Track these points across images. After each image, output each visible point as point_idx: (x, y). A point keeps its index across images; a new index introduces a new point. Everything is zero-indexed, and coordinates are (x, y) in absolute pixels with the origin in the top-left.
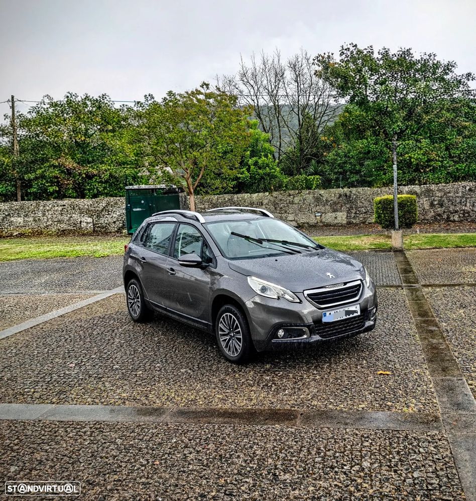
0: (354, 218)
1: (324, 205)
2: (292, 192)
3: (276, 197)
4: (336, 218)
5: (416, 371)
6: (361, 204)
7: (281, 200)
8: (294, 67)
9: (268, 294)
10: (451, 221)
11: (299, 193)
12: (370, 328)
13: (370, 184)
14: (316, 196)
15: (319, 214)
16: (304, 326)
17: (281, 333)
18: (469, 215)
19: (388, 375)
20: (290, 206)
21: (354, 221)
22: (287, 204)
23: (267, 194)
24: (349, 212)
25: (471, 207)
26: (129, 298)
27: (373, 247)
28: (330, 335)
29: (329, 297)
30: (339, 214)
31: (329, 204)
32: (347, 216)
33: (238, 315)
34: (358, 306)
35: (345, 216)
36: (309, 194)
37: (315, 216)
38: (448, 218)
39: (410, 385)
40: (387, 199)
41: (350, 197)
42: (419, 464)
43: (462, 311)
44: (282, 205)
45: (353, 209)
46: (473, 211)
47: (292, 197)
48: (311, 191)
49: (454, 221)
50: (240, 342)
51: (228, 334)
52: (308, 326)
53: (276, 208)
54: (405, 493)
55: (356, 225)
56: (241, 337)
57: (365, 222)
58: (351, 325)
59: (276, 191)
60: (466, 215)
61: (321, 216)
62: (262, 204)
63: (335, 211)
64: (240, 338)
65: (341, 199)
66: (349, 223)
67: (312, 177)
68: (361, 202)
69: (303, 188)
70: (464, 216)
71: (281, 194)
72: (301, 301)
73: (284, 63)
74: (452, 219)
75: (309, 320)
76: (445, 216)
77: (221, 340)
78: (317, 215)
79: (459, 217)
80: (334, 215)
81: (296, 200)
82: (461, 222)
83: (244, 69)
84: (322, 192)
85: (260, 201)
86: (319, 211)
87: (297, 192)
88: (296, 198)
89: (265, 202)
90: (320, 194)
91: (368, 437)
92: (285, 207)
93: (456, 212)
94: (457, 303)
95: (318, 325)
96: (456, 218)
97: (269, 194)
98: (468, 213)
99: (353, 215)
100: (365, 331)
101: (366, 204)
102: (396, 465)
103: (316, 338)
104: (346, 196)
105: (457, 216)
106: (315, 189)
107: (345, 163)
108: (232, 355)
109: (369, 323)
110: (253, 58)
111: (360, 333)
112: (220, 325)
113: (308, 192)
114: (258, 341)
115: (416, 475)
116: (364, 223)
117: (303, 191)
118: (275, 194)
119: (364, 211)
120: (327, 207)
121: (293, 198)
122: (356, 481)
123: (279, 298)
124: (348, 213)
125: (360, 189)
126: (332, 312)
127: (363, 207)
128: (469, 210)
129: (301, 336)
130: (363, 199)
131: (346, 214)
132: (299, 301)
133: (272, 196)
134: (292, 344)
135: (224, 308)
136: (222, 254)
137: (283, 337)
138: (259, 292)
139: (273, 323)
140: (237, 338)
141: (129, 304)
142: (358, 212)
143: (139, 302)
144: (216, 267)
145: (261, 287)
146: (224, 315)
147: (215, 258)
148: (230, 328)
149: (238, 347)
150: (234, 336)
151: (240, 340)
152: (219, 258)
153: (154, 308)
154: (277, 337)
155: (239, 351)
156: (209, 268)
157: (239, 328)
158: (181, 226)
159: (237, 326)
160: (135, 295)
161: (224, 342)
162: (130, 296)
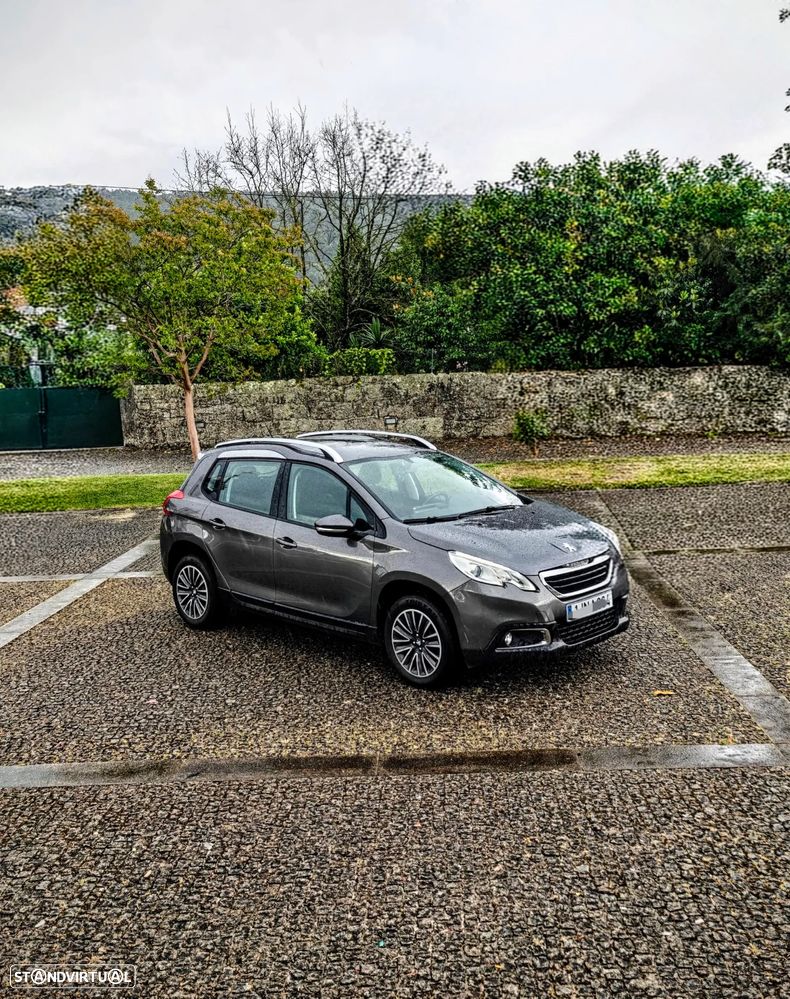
0: (458, 427)
1: (402, 404)
2: (340, 379)
3: (311, 389)
4: (424, 427)
5: (708, 688)
6: (470, 403)
7: (319, 394)
8: (332, 138)
9: (485, 578)
11: (354, 381)
12: (624, 627)
13: (485, 366)
14: (386, 386)
15: (393, 421)
16: (544, 626)
17: (508, 639)
19: (670, 695)
20: (338, 405)
21: (458, 434)
22: (331, 401)
23: (293, 382)
24: (447, 416)
26: (180, 588)
28: (575, 640)
29: (574, 580)
30: (430, 421)
31: (411, 401)
32: (445, 425)
33: (434, 611)
34: (610, 593)
35: (441, 425)
36: (373, 382)
37: (386, 424)
39: (712, 707)
41: (449, 389)
42: (781, 806)
43: (728, 595)
44: (321, 403)
45: (454, 412)
47: (340, 388)
48: (378, 378)
50: (438, 654)
51: (411, 641)
52: (549, 627)
53: (310, 409)
54: (780, 839)
55: (461, 440)
56: (440, 646)
57: (478, 434)
58: (599, 624)
59: (310, 377)
61: (396, 424)
62: (283, 402)
63: (422, 415)
64: (438, 649)
65: (433, 392)
66: (448, 437)
67: (380, 352)
68: (470, 399)
69: (361, 373)
71: (320, 383)
72: (537, 588)
73: (314, 130)
75: (549, 617)
77: (396, 652)
78: (388, 421)
80: (420, 422)
81: (351, 394)
83: (235, 139)
84: (398, 379)
85: (279, 395)
86: (393, 414)
87: (351, 378)
88: (348, 391)
89: (290, 397)
90: (394, 384)
91: (692, 778)
92: (327, 406)
94: (714, 582)
95: (562, 625)
97: (297, 382)
99: (455, 422)
100: (619, 631)
101: (479, 401)
102: (751, 809)
103: (561, 644)
104: (442, 387)
106: (383, 374)
107: (437, 325)
108: (419, 676)
109: (623, 620)
110: (250, 118)
111: (612, 634)
112: (394, 629)
113: (371, 379)
114: (466, 650)
115: (782, 818)
116: (475, 437)
117: (361, 377)
118: (307, 382)
119: (475, 415)
120: (408, 408)
121: (344, 391)
122: (709, 830)
123: (504, 585)
124: (445, 418)
125: (468, 375)
126: (579, 605)
127: (473, 408)
129: (539, 641)
130: (473, 394)
131: (442, 420)
132: (534, 589)
133: (302, 386)
134: (526, 653)
135: (403, 601)
136: (392, 516)
137: (512, 644)
138: (473, 577)
139: (498, 624)
140: (430, 649)
141: (179, 599)
142: (464, 417)
143: (204, 594)
144: (384, 536)
145: (474, 567)
146: (404, 612)
147: (380, 521)
148: (415, 633)
149: (432, 663)
150: (422, 645)
151: (436, 651)
152: (388, 522)
153: (243, 603)
154: (504, 644)
155: (435, 669)
156: (370, 538)
157: (434, 632)
158: (295, 467)
159: (431, 630)
160: (195, 582)
161: (402, 656)
162: (184, 585)
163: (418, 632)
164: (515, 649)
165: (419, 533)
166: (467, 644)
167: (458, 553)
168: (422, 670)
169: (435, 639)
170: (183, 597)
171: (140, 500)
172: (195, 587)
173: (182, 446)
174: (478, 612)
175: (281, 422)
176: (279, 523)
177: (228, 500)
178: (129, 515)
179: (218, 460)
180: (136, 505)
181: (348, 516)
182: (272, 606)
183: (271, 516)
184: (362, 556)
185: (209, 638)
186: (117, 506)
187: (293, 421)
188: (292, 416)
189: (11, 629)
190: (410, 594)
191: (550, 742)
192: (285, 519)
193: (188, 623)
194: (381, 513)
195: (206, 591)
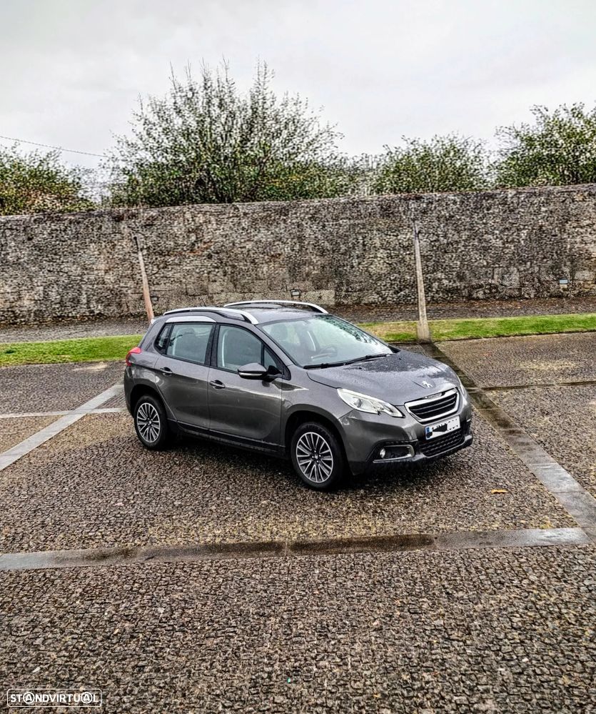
0: (345, 297)
1: (304, 280)
4: (320, 297)
5: (532, 487)
6: (354, 279)
9: (365, 408)
10: (473, 299)
12: (469, 443)
15: (297, 293)
16: (409, 443)
17: (383, 453)
18: (497, 290)
19: (503, 493)
20: (256, 282)
21: (345, 302)
22: (251, 279)
24: (338, 289)
25: (499, 280)
26: (139, 420)
27: (391, 339)
28: (433, 453)
29: (431, 409)
30: (325, 293)
31: (310, 278)
32: (336, 295)
33: (327, 433)
34: (458, 418)
35: (333, 296)
37: (292, 296)
38: (470, 295)
39: (534, 501)
42: (586, 574)
43: (546, 418)
44: (244, 281)
45: (343, 286)
46: (502, 285)
49: (478, 299)
50: (330, 465)
51: (311, 456)
52: (413, 444)
53: (235, 286)
54: (586, 599)
55: (348, 306)
56: (332, 459)
57: (360, 302)
58: (450, 441)
60: (494, 291)
61: (300, 295)
63: (318, 288)
64: (331, 461)
66: (338, 304)
68: (354, 276)
70: (491, 292)
72: (403, 415)
74: (475, 296)
75: (413, 437)
76: (465, 292)
77: (300, 464)
78: (294, 294)
79: (485, 293)
80: (317, 293)
82: (486, 300)
83: (177, 86)
86: (297, 288)
91: (520, 554)
92: (248, 283)
93: (481, 286)
94: (536, 409)
95: (423, 441)
96: (480, 294)
98: (496, 287)
99: (344, 293)
100: (465, 446)
101: (361, 278)
102: (563, 576)
103: (422, 456)
105: (482, 292)
108: (317, 482)
109: (467, 438)
110: (188, 70)
111: (460, 448)
112: (298, 447)
114: (351, 462)
115: (587, 582)
116: (358, 304)
119: (358, 287)
120: (308, 283)
122: (532, 592)
123: (379, 413)
124: (336, 290)
126: (435, 427)
127: (356, 282)
128: (497, 284)
129: (405, 454)
131: (333, 292)
132: (401, 416)
134: (396, 464)
135: (304, 426)
136: (295, 363)
137: (385, 457)
138: (356, 407)
139: (375, 442)
140: (325, 461)
141: (139, 428)
142: (350, 290)
143: (157, 424)
144: (289, 378)
145: (356, 400)
146: (305, 435)
147: (286, 367)
148: (313, 450)
149: (326, 471)
150: (319, 459)
151: (329, 463)
152: (292, 367)
153: (186, 430)
154: (379, 457)
155: (329, 476)
156: (279, 380)
157: (327, 449)
158: (223, 328)
160: (150, 415)
161: (304, 467)
162: (142, 417)
163: (316, 448)
164: (388, 460)
165: (315, 376)
166: (351, 458)
167: (343, 390)
168: (319, 478)
169: (328, 454)
170: (141, 426)
171: (111, 355)
172: (150, 419)
173: (141, 315)
174: (359, 433)
175: (214, 296)
176: (212, 370)
177: (174, 354)
178: (102, 366)
179: (166, 324)
180: (108, 359)
181: (262, 364)
182: (208, 432)
183: (205, 365)
184: (273, 393)
185: (161, 457)
186: (93, 360)
187: (223, 295)
189: (14, 452)
190: (308, 421)
191: (414, 528)
192: (216, 367)
193: (145, 445)
194: (287, 361)
195: (159, 422)
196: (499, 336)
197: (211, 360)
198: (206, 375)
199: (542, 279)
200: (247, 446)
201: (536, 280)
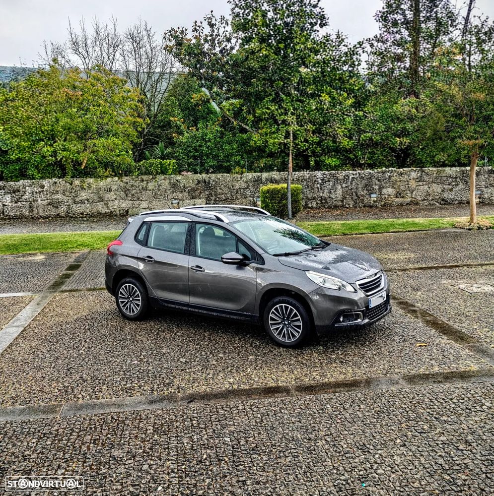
1: (182, 192)
2: (145, 177)
3: (127, 183)
4: (195, 205)
6: (221, 191)
7: (132, 186)
8: (132, 37)
10: (309, 208)
11: (153, 178)
13: (228, 170)
14: (172, 181)
15: (176, 201)
16: (360, 311)
17: (341, 319)
18: (326, 201)
19: (425, 346)
20: (144, 192)
22: (139, 190)
23: (116, 179)
25: (328, 194)
26: (121, 297)
28: (372, 318)
30: (198, 201)
31: (187, 190)
32: (207, 203)
33: (298, 305)
34: (385, 292)
35: (205, 203)
36: (164, 179)
37: (172, 203)
38: (306, 204)
39: (451, 351)
40: (274, 189)
41: (209, 183)
43: (419, 293)
44: (134, 191)
45: (212, 196)
46: (330, 197)
47: (145, 182)
48: (167, 176)
49: (312, 208)
50: (300, 329)
51: (281, 322)
52: (362, 311)
53: (127, 195)
59: (127, 176)
60: (323, 202)
61: (178, 203)
62: (111, 191)
63: (193, 198)
64: (300, 325)
65: (200, 185)
67: (168, 161)
68: (221, 189)
69: (157, 173)
70: (322, 203)
71: (133, 179)
72: (356, 290)
73: (122, 32)
74: (310, 205)
75: (362, 306)
76: (303, 203)
77: (272, 329)
78: (174, 202)
79: (317, 203)
80: (192, 202)
81: (151, 186)
82: (318, 208)
83: (73, 36)
84: (179, 178)
85: (108, 187)
86: (176, 197)
87: (151, 177)
88: (150, 184)
89: (114, 187)
90: (177, 180)
92: (137, 193)
93: (314, 198)
95: (367, 310)
96: (314, 204)
97: (119, 179)
98: (325, 199)
99: (212, 202)
101: (226, 190)
103: (367, 321)
104: (205, 182)
105: (315, 203)
106: (171, 174)
107: (200, 146)
108: (287, 341)
109: (389, 307)
110: (82, 24)
111: (386, 314)
112: (270, 315)
113: (163, 177)
114: (318, 326)
117: (157, 176)
118: (125, 179)
119: (224, 198)
120: (185, 194)
121: (147, 184)
123: (339, 289)
124: (207, 200)
125: (219, 175)
126: (374, 298)
127: (222, 194)
128: (327, 197)
129: (357, 319)
130: (222, 186)
131: (205, 201)
133: (122, 181)
134: (351, 326)
135: (277, 300)
136: (266, 252)
137: (343, 321)
138: (321, 285)
139: (337, 311)
140: (294, 326)
141: (120, 304)
142: (217, 199)
143: (139, 300)
144: (263, 263)
145: (322, 280)
146: (278, 306)
147: (260, 255)
148: (284, 317)
149: (296, 334)
150: (289, 324)
151: (299, 327)
152: (265, 256)
153: (166, 304)
154: (340, 322)
155: (298, 337)
156: (255, 265)
157: (297, 316)
158: (198, 226)
159: (296, 315)
160: (131, 294)
161: (275, 331)
162: (123, 295)
163: (287, 317)
164: (345, 324)
165: (286, 262)
166: (317, 323)
167: (311, 272)
168: (289, 338)
169: (298, 320)
170: (122, 302)
171: (44, 248)
172: (131, 296)
173: (49, 217)
174: (327, 305)
175: (109, 202)
176: (191, 258)
177: (152, 245)
178: (40, 258)
179: (144, 222)
180: (43, 251)
181: (237, 251)
182: (187, 305)
183: (185, 254)
184: (248, 274)
185: (147, 325)
186: (30, 252)
187: (117, 202)
188: (116, 199)
189: (16, 324)
190: (281, 295)
192: (195, 254)
193: (125, 317)
194: (260, 251)
195: (140, 298)
196: (344, 234)
197: (189, 249)
198: (186, 261)
199: (359, 194)
200: (224, 315)
201: (354, 194)
